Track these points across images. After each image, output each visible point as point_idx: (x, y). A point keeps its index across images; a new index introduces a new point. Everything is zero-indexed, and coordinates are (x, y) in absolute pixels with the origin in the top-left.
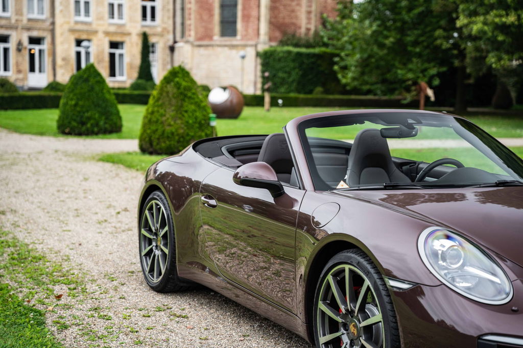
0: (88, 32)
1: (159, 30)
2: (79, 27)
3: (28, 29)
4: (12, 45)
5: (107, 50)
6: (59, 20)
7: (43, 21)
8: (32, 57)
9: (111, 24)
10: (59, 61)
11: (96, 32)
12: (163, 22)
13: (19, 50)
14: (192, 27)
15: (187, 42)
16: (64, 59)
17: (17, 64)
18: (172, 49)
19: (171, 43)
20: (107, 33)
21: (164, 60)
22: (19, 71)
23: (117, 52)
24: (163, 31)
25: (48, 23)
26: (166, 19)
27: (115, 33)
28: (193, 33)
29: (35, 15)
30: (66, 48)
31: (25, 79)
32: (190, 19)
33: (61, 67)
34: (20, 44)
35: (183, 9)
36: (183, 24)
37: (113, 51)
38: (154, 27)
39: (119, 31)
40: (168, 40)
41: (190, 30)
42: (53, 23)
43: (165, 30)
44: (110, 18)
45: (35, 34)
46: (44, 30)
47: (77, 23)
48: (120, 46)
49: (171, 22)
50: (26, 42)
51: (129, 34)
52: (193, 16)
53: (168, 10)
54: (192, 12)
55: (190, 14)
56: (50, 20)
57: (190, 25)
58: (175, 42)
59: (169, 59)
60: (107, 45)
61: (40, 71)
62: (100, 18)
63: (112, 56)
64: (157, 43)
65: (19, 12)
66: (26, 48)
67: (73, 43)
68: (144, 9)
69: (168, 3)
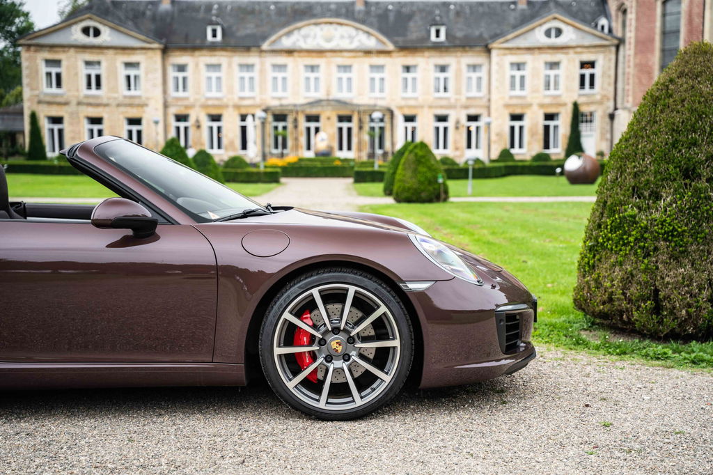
0: (523, 106)
1: (598, 97)
2: (514, 101)
3: (466, 107)
4: (450, 124)
5: (542, 122)
6: (494, 97)
7: (481, 98)
8: (469, 133)
9: (546, 96)
10: (493, 137)
11: (530, 105)
12: (602, 88)
13: (457, 128)
14: (631, 93)
15: (625, 108)
16: (498, 135)
17: (455, 142)
18: (612, 117)
19: (611, 110)
20: (542, 106)
21: (602, 128)
22: (457, 149)
23: (552, 123)
24: (602, 99)
25: (485, 100)
26: (606, 86)
27: (551, 105)
28: (630, 99)
29: (474, 93)
30: (499, 123)
31: (462, 156)
32: (628, 84)
33: (495, 142)
34: (458, 122)
35: (624, 74)
36: (623, 89)
37: (548, 123)
38: (593, 95)
39: (554, 102)
40: (608, 108)
41: (628, 96)
42: (489, 100)
43: (604, 97)
44: (546, 89)
45: (473, 112)
46: (481, 107)
47: (511, 97)
48: (556, 118)
49: (612, 89)
50: (464, 121)
51: (565, 105)
52: (631, 81)
53: (609, 76)
54: (631, 77)
55: (628, 79)
56: (487, 97)
57: (628, 90)
58: (616, 109)
59: (608, 128)
60: (541, 117)
61: (477, 147)
62: (535, 91)
63: (547, 128)
64: (595, 111)
65: (458, 92)
66: (463, 126)
67: (508, 118)
68: (582, 77)
69: (609, 68)
